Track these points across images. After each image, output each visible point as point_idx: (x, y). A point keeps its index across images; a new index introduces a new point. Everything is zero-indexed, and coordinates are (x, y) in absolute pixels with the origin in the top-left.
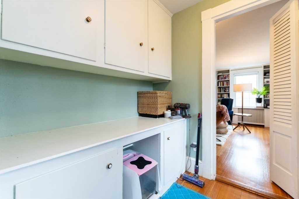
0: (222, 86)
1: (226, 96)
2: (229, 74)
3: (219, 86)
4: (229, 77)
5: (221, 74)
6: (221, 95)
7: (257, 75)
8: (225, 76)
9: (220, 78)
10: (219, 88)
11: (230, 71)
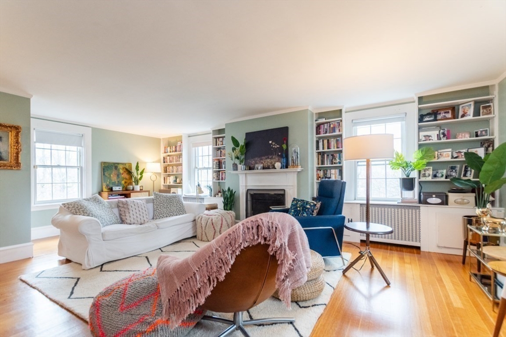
0: (326, 150)
1: (335, 174)
2: (340, 119)
3: (321, 150)
4: (340, 128)
5: (323, 120)
6: (324, 171)
7: (404, 122)
9: (322, 130)
10: (319, 153)
11: (344, 114)
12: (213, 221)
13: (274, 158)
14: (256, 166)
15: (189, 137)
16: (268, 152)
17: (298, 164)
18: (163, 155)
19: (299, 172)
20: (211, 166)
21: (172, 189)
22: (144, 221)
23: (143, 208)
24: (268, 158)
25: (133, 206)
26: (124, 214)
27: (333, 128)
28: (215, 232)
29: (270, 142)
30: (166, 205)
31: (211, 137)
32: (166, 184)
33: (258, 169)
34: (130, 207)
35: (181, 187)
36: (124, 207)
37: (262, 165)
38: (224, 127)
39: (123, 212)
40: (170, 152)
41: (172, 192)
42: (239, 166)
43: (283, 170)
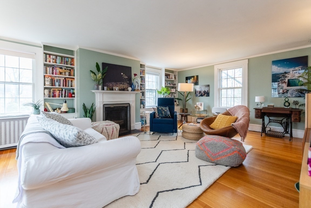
2: (144, 69)
11: (146, 67)
13: (125, 85)
17: (139, 89)
19: (136, 94)
24: (121, 84)
29: (122, 74)
33: (116, 90)
42: (100, 87)
43: (133, 92)
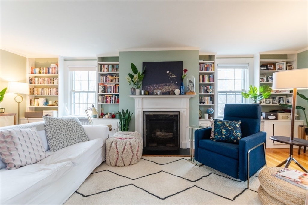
0: (201, 82)
2: (213, 62)
8: (206, 66)
11: (216, 58)
12: (132, 144)
13: (172, 86)
14: (155, 91)
15: (65, 60)
16: (166, 80)
17: (194, 91)
18: (28, 75)
19: (191, 98)
20: (96, 89)
21: (44, 111)
22: (41, 156)
23: (36, 138)
24: (166, 85)
25: (21, 138)
26: (7, 153)
27: (206, 67)
28: (133, 155)
29: (168, 72)
30: (64, 131)
31: (96, 63)
32: (32, 106)
33: (157, 94)
34: (17, 141)
35: (56, 109)
36: (6, 142)
37: (160, 91)
38: (118, 55)
39: (5, 150)
40: (40, 73)
41: (44, 114)
42: (138, 91)
43: (182, 96)
